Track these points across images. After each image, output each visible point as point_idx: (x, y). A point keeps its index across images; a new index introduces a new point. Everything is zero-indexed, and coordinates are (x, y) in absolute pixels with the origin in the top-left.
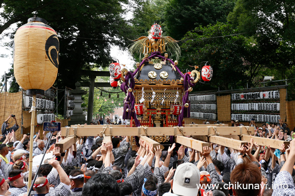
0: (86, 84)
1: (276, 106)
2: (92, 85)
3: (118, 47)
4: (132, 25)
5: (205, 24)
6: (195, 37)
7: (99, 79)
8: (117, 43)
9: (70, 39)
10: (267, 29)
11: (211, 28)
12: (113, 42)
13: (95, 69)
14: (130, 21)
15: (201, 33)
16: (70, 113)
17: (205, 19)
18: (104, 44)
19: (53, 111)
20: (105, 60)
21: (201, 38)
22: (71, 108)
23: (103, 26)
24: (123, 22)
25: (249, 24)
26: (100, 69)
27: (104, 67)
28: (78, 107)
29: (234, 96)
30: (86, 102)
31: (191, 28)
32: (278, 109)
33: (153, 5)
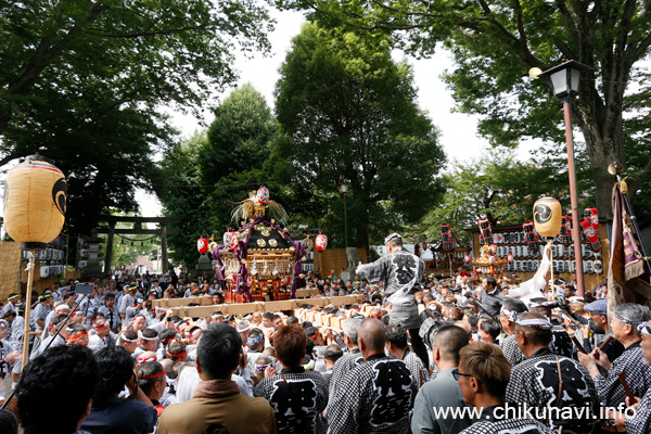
0: (104, 230)
1: (309, 255)
2: (111, 231)
3: (144, 190)
4: (161, 167)
5: (240, 170)
6: (229, 183)
7: (120, 226)
8: (143, 186)
9: (87, 180)
10: (302, 178)
11: (248, 174)
12: (139, 185)
13: (116, 214)
14: (159, 163)
15: (235, 179)
16: (82, 263)
17: (240, 165)
18: (128, 186)
19: (62, 262)
20: (129, 204)
21: (236, 184)
22: (84, 259)
23: (126, 167)
24: (150, 164)
25: (285, 172)
26: (122, 214)
27: (127, 212)
28: (93, 256)
30: (103, 251)
31: (226, 173)
32: (312, 257)
33: (185, 148)
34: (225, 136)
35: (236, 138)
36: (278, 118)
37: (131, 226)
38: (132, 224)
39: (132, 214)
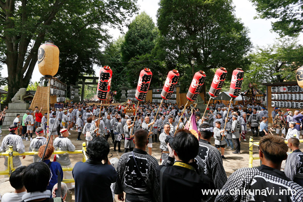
0: (81, 83)
1: (174, 96)
2: (84, 83)
3: (97, 65)
4: (104, 54)
5: (140, 54)
6: (135, 61)
7: (87, 81)
8: (96, 63)
9: (74, 60)
10: (171, 57)
11: (144, 56)
12: (95, 62)
13: (85, 76)
14: (103, 52)
15: (138, 59)
16: (72, 97)
17: (140, 52)
18: (90, 63)
19: (65, 96)
20: (91, 71)
21: (138, 61)
22: (73, 95)
23: (89, 54)
24: (100, 52)
25: (162, 55)
26: (88, 76)
27: (90, 74)
28: (77, 94)
29: (154, 90)
30: (80, 92)
31: (133, 56)
32: (175, 97)
33: (115, 44)
34: (133, 38)
35: (138, 39)
36: (159, 28)
37: (92, 81)
38: (92, 80)
39: (92, 76)
